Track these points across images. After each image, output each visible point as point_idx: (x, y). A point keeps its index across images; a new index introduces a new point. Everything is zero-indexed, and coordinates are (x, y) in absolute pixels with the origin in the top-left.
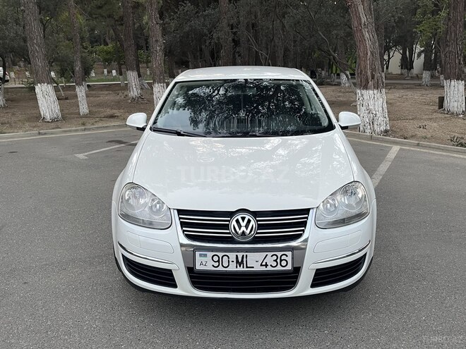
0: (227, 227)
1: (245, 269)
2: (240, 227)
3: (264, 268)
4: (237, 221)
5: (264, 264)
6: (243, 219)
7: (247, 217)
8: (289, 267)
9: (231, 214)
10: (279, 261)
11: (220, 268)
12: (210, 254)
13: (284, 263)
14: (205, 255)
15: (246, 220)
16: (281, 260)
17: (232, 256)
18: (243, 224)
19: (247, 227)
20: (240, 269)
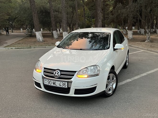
0: (53, 73)
1: (55, 86)
2: (56, 74)
3: (60, 86)
4: (56, 72)
5: (60, 85)
6: (57, 72)
7: (58, 71)
8: (66, 87)
9: (55, 70)
10: (64, 84)
11: (49, 84)
12: (47, 80)
13: (65, 85)
14: (46, 80)
15: (58, 72)
16: (64, 85)
17: (52, 81)
18: (57, 73)
19: (57, 74)
20: (54, 85)
